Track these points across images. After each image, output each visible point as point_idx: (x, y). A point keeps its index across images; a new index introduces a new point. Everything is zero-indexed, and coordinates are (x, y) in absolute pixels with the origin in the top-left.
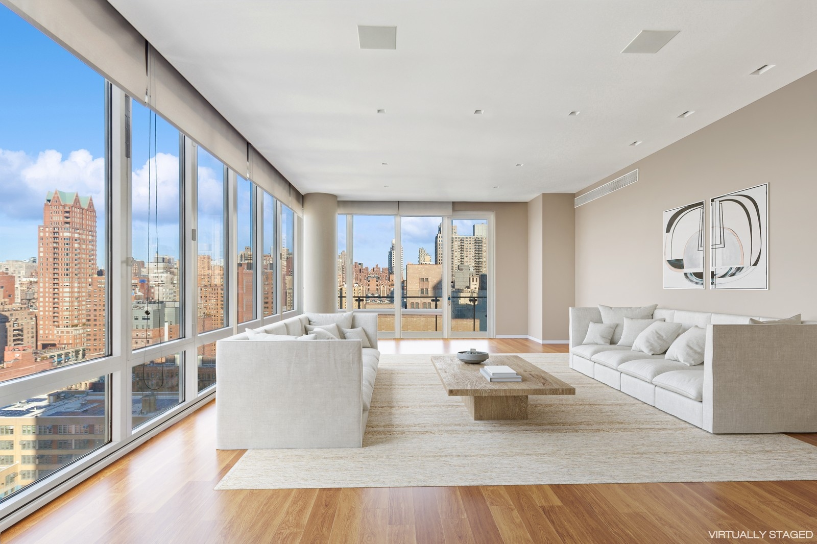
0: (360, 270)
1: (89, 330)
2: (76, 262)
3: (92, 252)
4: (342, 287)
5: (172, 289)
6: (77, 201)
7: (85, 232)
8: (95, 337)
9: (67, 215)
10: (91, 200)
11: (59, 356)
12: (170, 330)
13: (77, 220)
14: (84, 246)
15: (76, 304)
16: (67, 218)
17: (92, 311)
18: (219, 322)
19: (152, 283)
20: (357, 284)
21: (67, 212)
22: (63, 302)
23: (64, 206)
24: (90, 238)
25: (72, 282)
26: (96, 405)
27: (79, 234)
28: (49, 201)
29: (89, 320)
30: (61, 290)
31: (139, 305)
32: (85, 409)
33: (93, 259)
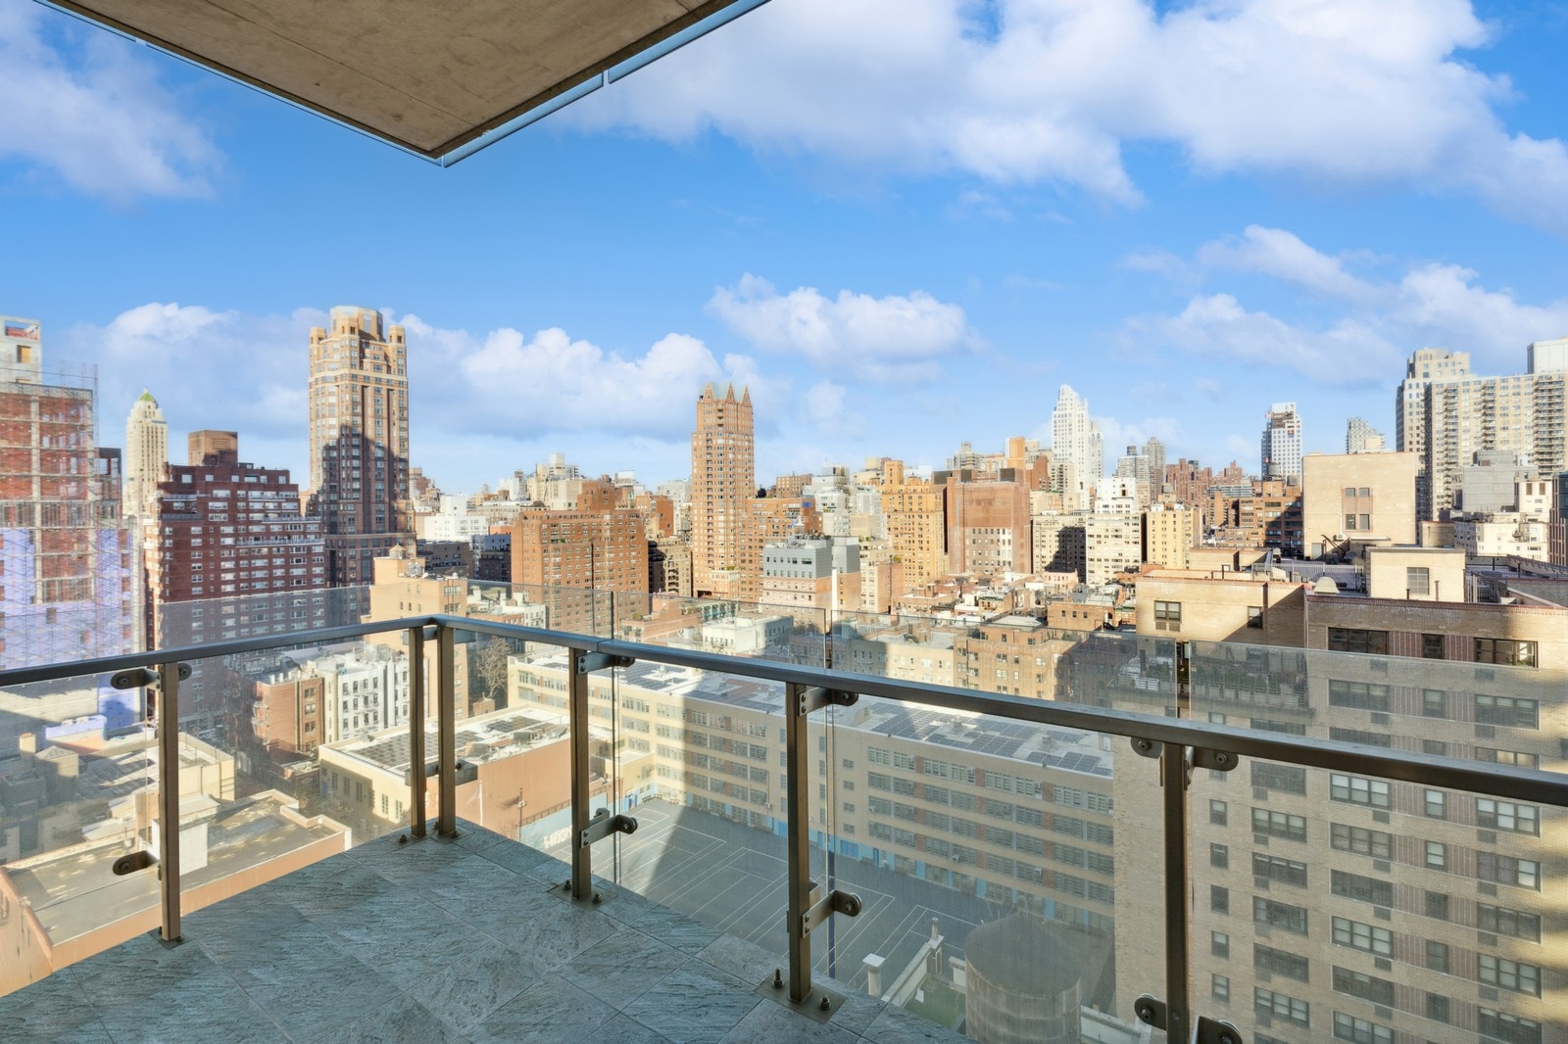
0: (1193, 474)
1: (743, 575)
2: (731, 480)
3: (749, 464)
4: (1146, 510)
5: (845, 517)
6: (731, 393)
7: (740, 437)
8: (751, 586)
9: (720, 414)
10: (746, 390)
11: (714, 608)
12: (840, 582)
13: (731, 421)
14: (739, 457)
15: (732, 537)
16: (720, 418)
17: (747, 548)
18: (917, 570)
19: (819, 508)
20: (1181, 503)
21: (720, 411)
22: (718, 535)
23: (717, 402)
24: (747, 444)
25: (727, 508)
26: (736, 687)
27: (734, 439)
28: (702, 397)
29: (743, 561)
30: (715, 518)
31: (798, 541)
32: (724, 692)
33: (750, 475)
